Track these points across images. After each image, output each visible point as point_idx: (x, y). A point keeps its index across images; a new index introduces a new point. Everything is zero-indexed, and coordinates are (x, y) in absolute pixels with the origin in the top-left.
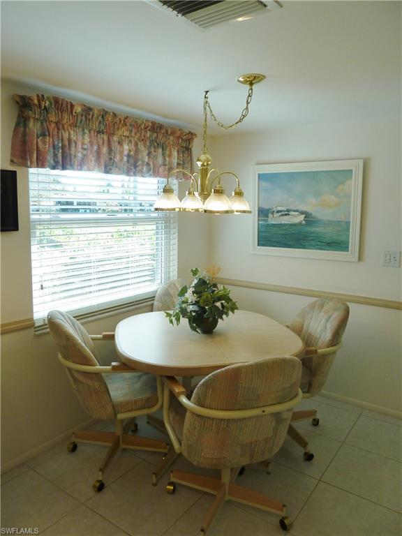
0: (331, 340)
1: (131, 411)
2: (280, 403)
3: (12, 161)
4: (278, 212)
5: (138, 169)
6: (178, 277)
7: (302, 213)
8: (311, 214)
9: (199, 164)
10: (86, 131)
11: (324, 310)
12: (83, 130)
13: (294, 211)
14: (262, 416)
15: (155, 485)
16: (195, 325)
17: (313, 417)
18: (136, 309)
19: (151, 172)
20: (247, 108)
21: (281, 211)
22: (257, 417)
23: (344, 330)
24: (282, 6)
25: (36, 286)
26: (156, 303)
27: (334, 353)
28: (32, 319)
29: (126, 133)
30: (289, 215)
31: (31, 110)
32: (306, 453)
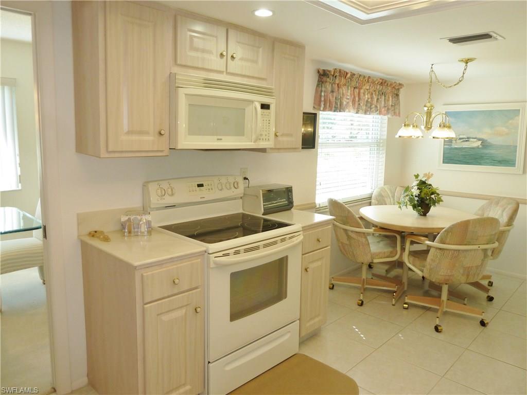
0: (507, 222)
1: (382, 258)
2: (487, 244)
3: (314, 107)
4: (460, 139)
5: (372, 110)
6: (384, 185)
7: (479, 140)
8: (486, 140)
9: (426, 109)
10: (350, 88)
11: (499, 205)
12: (348, 87)
13: (473, 138)
14: (478, 250)
15: (393, 305)
16: (420, 208)
17: (490, 280)
18: (362, 204)
19: (378, 112)
20: (463, 76)
21: (463, 138)
22: (475, 250)
23: (516, 216)
24: (505, 39)
25: (318, 183)
26: (373, 201)
27: (509, 231)
28: (315, 203)
29: (368, 88)
30: (469, 141)
31: (328, 77)
32: (488, 296)
